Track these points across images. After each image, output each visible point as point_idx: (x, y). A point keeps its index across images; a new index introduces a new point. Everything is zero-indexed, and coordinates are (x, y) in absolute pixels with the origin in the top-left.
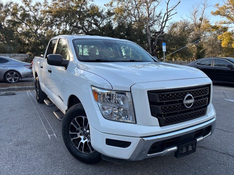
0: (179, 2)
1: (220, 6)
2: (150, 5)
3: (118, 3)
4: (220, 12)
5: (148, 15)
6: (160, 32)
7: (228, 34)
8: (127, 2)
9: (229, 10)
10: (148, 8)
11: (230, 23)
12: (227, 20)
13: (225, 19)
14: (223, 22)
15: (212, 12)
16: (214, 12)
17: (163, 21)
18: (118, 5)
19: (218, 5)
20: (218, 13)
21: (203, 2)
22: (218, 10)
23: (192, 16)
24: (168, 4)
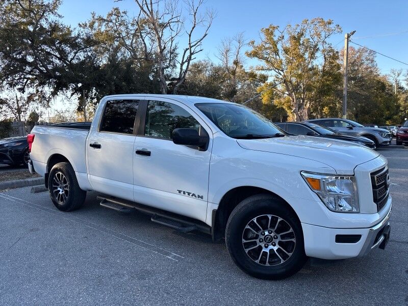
0: (206, 35)
1: (256, 44)
2: (162, 35)
3: (101, 23)
4: (257, 53)
5: (159, 51)
6: (179, 79)
7: (270, 85)
8: (117, 24)
9: (268, 51)
10: (159, 39)
11: (269, 69)
12: (265, 66)
13: (263, 63)
14: (261, 68)
15: (247, 53)
16: (250, 52)
17: (183, 61)
18: (100, 27)
19: (253, 43)
20: (255, 54)
21: (237, 38)
22: (253, 49)
23: (223, 57)
24: (190, 36)
